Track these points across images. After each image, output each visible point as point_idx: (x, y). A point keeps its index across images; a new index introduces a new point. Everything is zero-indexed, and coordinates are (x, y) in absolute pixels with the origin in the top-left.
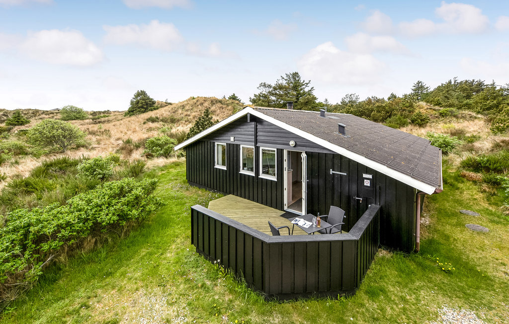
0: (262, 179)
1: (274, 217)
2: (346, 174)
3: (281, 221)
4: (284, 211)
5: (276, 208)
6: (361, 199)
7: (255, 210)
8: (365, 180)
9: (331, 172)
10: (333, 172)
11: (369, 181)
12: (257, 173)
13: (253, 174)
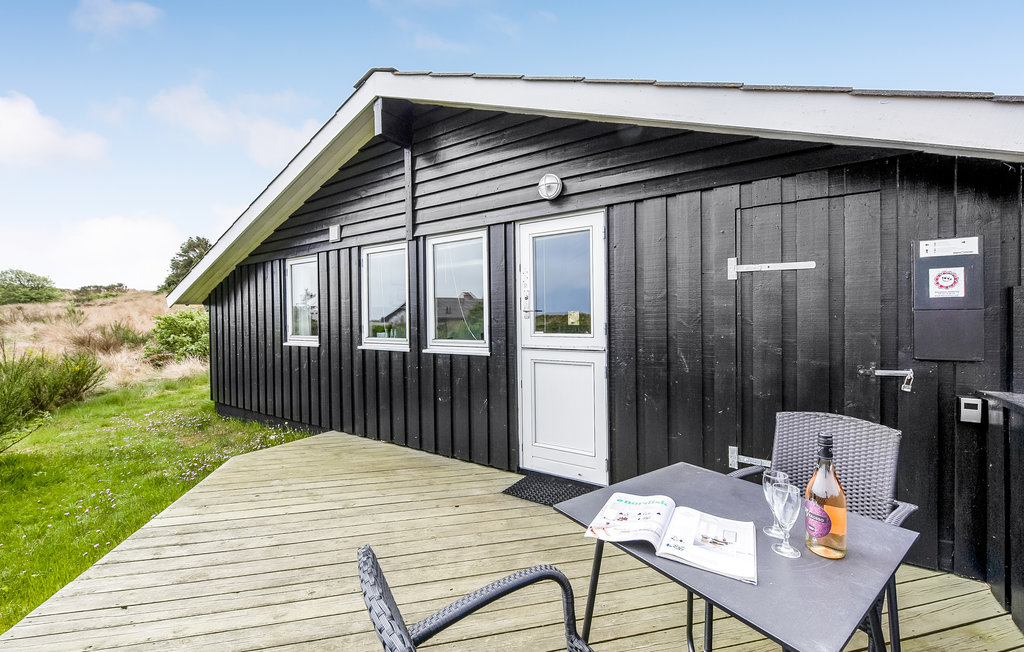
0: (435, 356)
1: (479, 500)
2: (812, 265)
3: (506, 514)
4: (521, 471)
5: (489, 462)
6: (909, 374)
7: (403, 475)
8: (933, 273)
9: (733, 269)
10: (745, 268)
11: (960, 272)
12: (419, 340)
13: (401, 345)
